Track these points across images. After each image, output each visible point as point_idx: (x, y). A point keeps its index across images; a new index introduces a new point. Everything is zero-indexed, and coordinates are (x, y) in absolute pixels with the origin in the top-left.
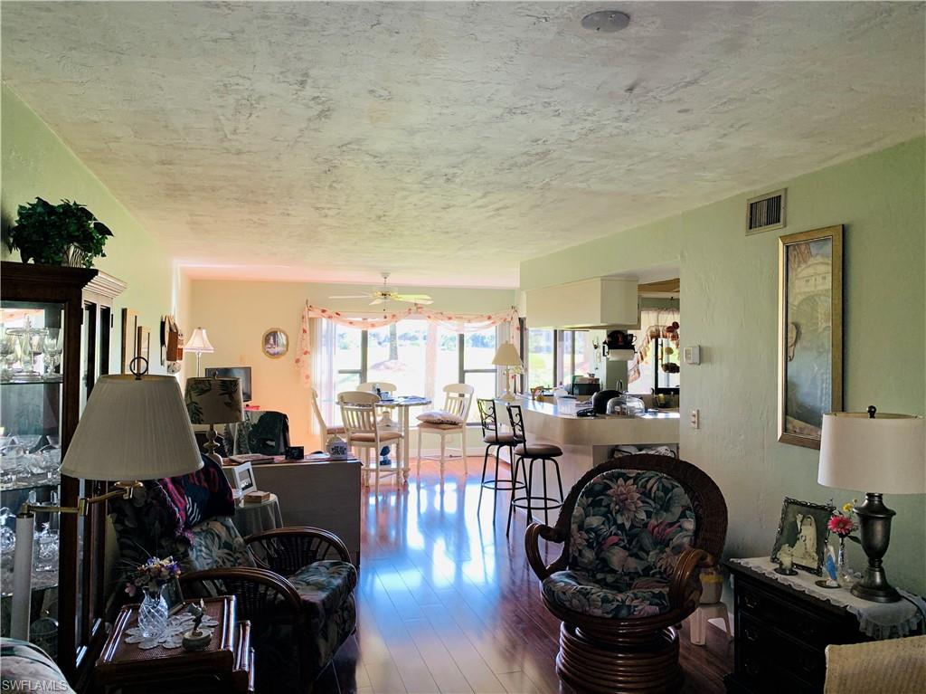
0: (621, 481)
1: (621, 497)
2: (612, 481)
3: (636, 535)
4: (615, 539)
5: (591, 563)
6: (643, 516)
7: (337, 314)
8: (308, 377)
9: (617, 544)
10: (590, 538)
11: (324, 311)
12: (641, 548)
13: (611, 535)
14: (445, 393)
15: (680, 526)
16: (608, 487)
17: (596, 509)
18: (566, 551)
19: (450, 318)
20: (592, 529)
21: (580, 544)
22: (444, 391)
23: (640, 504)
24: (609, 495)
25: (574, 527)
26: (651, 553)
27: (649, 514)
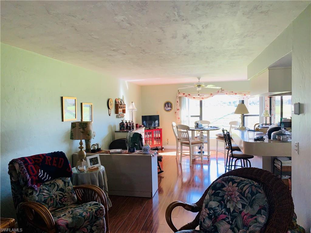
0: (231, 183)
1: (230, 193)
2: (226, 183)
3: (235, 217)
4: (224, 216)
5: (209, 227)
6: (240, 206)
7: (189, 95)
8: (179, 118)
9: (224, 219)
10: (211, 213)
11: (184, 94)
12: (236, 226)
13: (222, 214)
14: (230, 125)
15: (256, 219)
16: (223, 186)
17: (216, 197)
18: (198, 217)
19: (236, 94)
20: (212, 208)
21: (204, 215)
22: (229, 124)
23: (239, 199)
24: (224, 191)
25: (204, 205)
26: (241, 230)
27: (244, 206)
